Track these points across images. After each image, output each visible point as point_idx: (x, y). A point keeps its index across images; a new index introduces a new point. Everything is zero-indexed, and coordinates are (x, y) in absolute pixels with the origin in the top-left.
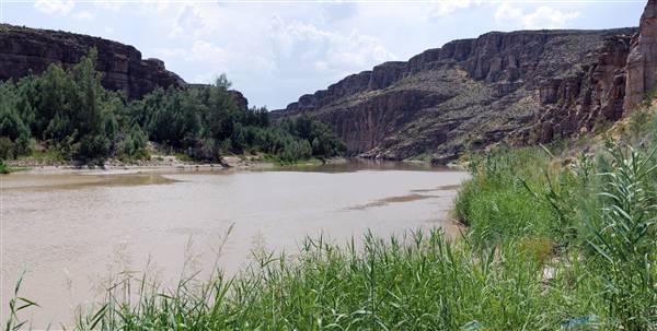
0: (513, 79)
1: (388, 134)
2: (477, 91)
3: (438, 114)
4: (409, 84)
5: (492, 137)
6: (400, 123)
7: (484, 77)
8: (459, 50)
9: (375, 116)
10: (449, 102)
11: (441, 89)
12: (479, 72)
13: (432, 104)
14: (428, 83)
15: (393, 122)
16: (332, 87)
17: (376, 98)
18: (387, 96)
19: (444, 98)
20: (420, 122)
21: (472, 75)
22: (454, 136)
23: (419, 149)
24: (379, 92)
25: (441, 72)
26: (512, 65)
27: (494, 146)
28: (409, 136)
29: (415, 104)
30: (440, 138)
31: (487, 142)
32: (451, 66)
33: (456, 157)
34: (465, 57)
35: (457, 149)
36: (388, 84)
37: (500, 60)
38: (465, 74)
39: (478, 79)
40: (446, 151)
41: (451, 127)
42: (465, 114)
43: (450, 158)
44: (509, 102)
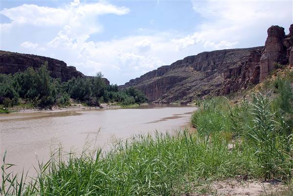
0: (213, 69)
1: (163, 93)
2: (198, 75)
3: (183, 85)
4: (171, 74)
5: (204, 93)
6: (168, 89)
7: (200, 70)
8: (190, 60)
9: (158, 87)
10: (187, 80)
11: (183, 75)
12: (198, 67)
13: (180, 81)
14: (179, 73)
15: (165, 89)
16: (142, 76)
17: (158, 80)
18: (163, 79)
19: (184, 78)
20: (176, 88)
21: (195, 69)
22: (189, 93)
23: (176, 99)
24: (160, 77)
25: (183, 69)
26: (212, 64)
27: (205, 96)
28: (172, 94)
29: (174, 81)
30: (184, 94)
31: (202, 95)
32: (187, 66)
33: (191, 101)
34: (192, 62)
35: (191, 98)
36: (163, 74)
37: (207, 62)
38: (193, 69)
39: (198, 71)
40: (186, 99)
41: (188, 90)
42: (193, 84)
43: (188, 102)
44: (211, 79)
